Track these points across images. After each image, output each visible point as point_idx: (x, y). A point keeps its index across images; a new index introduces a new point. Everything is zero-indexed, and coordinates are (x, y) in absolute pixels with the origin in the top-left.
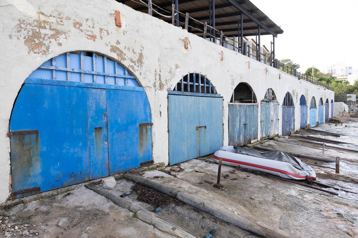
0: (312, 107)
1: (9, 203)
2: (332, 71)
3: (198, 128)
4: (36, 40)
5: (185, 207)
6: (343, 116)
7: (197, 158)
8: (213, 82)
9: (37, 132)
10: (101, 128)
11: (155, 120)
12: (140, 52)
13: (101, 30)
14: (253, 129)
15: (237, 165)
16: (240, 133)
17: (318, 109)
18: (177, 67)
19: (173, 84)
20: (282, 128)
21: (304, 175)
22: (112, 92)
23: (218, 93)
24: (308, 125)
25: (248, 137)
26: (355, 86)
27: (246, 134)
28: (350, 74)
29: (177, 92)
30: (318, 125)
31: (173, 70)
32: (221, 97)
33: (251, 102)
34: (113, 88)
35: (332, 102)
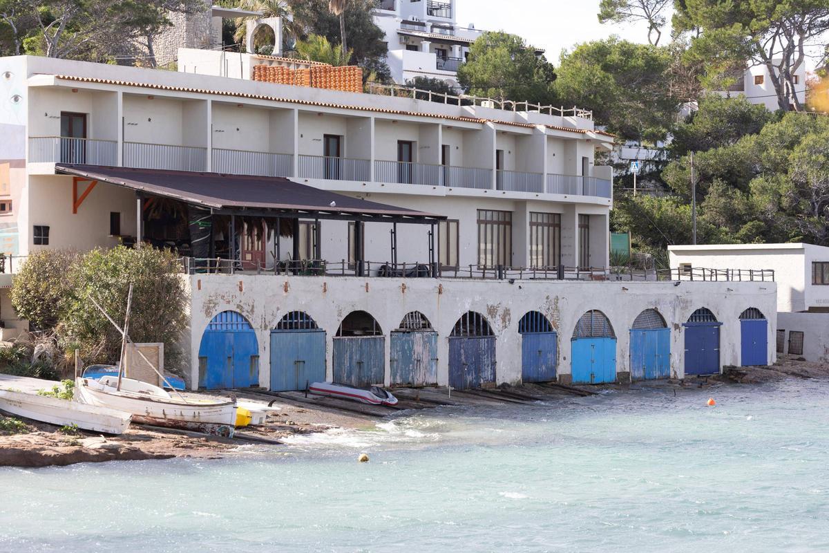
0: (586, 337)
3: (297, 363)
4: (208, 311)
8: (314, 317)
9: (207, 358)
10: (231, 357)
11: (261, 353)
12: (252, 304)
13: (233, 296)
14: (375, 370)
16: (350, 373)
17: (621, 340)
18: (278, 309)
19: (275, 324)
20: (451, 375)
22: (236, 334)
23: (319, 328)
24: (560, 376)
25: (364, 380)
27: (362, 375)
29: (278, 331)
31: (275, 313)
32: (323, 332)
33: (372, 334)
34: (236, 331)
35: (752, 315)
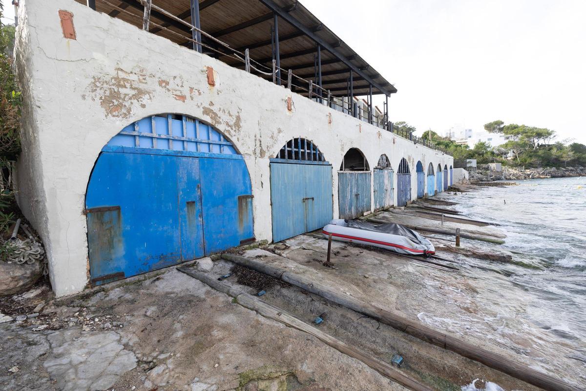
0: (429, 175)
1: (87, 291)
2: (450, 134)
3: (305, 201)
4: (114, 101)
5: (292, 288)
6: (463, 183)
7: (304, 234)
8: (321, 148)
9: (118, 208)
10: (194, 202)
11: (256, 191)
12: (237, 114)
13: (192, 89)
14: (366, 200)
15: (348, 240)
16: (351, 205)
17: (436, 176)
18: (280, 131)
19: (276, 151)
20: (398, 198)
21: (422, 250)
22: (207, 162)
23: (326, 161)
24: (426, 194)
25: (360, 209)
26: (475, 151)
27: (358, 206)
28: (470, 137)
29: (280, 160)
30: (436, 193)
31: (275, 135)
32: (330, 165)
33: (363, 170)
34: (207, 156)
35: (451, 168)
